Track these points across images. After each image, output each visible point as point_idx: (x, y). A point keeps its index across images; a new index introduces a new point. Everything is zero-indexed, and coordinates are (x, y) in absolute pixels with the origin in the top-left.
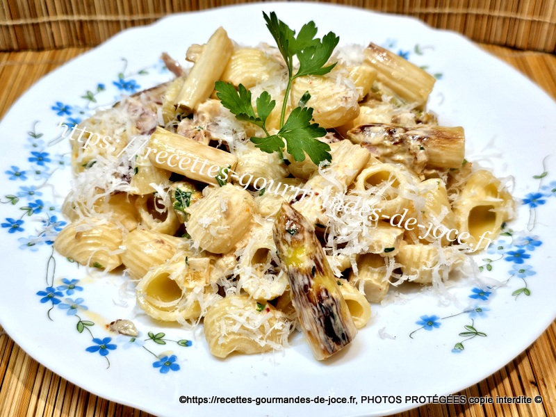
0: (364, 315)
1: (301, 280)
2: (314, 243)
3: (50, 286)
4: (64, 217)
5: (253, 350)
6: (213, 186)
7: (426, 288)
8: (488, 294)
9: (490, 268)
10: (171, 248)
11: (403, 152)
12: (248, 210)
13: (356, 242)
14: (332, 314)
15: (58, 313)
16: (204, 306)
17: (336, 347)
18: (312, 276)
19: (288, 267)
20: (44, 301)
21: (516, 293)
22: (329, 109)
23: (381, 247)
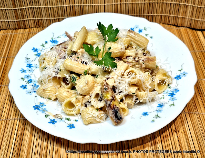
0: (127, 112)
1: (109, 103)
2: (112, 92)
3: (36, 105)
4: (38, 84)
5: (95, 122)
6: (83, 75)
7: (145, 104)
8: (162, 105)
9: (164, 98)
10: (71, 93)
11: (138, 64)
12: (93, 82)
13: (124, 91)
14: (117, 112)
15: (39, 112)
16: (81, 110)
17: (118, 121)
18: (112, 102)
19: (105, 99)
20: (35, 109)
21: (171, 105)
22: (117, 52)
23: (131, 93)
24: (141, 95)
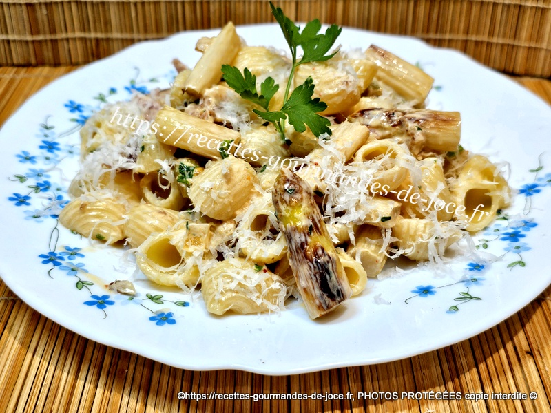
0: (360, 282)
1: (298, 238)
2: (312, 204)
3: (52, 251)
4: (70, 196)
5: (248, 310)
6: (216, 160)
7: (422, 263)
8: (482, 267)
9: (485, 246)
10: (173, 220)
11: (401, 134)
12: (249, 179)
13: (353, 210)
14: (327, 271)
15: (57, 272)
16: (202, 270)
17: (331, 303)
18: (309, 234)
19: (285, 227)
20: (44, 262)
21: (512, 265)
22: (331, 92)
23: (377, 216)
24: (408, 229)
